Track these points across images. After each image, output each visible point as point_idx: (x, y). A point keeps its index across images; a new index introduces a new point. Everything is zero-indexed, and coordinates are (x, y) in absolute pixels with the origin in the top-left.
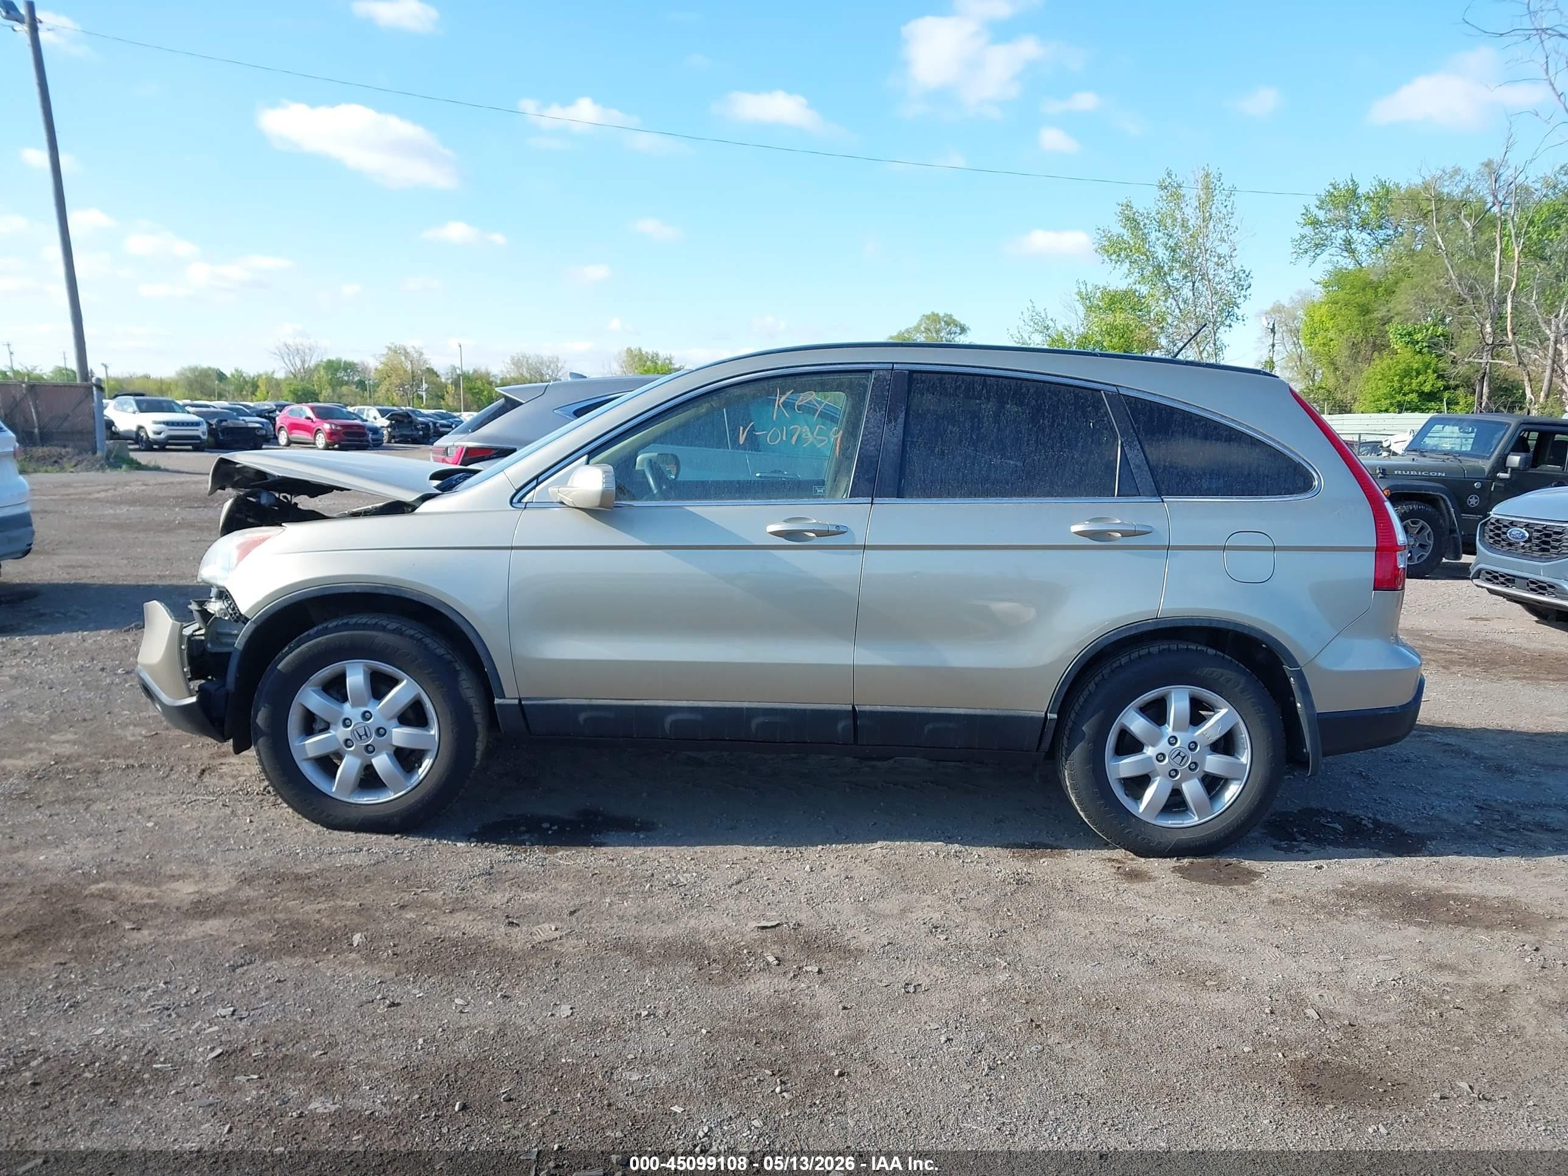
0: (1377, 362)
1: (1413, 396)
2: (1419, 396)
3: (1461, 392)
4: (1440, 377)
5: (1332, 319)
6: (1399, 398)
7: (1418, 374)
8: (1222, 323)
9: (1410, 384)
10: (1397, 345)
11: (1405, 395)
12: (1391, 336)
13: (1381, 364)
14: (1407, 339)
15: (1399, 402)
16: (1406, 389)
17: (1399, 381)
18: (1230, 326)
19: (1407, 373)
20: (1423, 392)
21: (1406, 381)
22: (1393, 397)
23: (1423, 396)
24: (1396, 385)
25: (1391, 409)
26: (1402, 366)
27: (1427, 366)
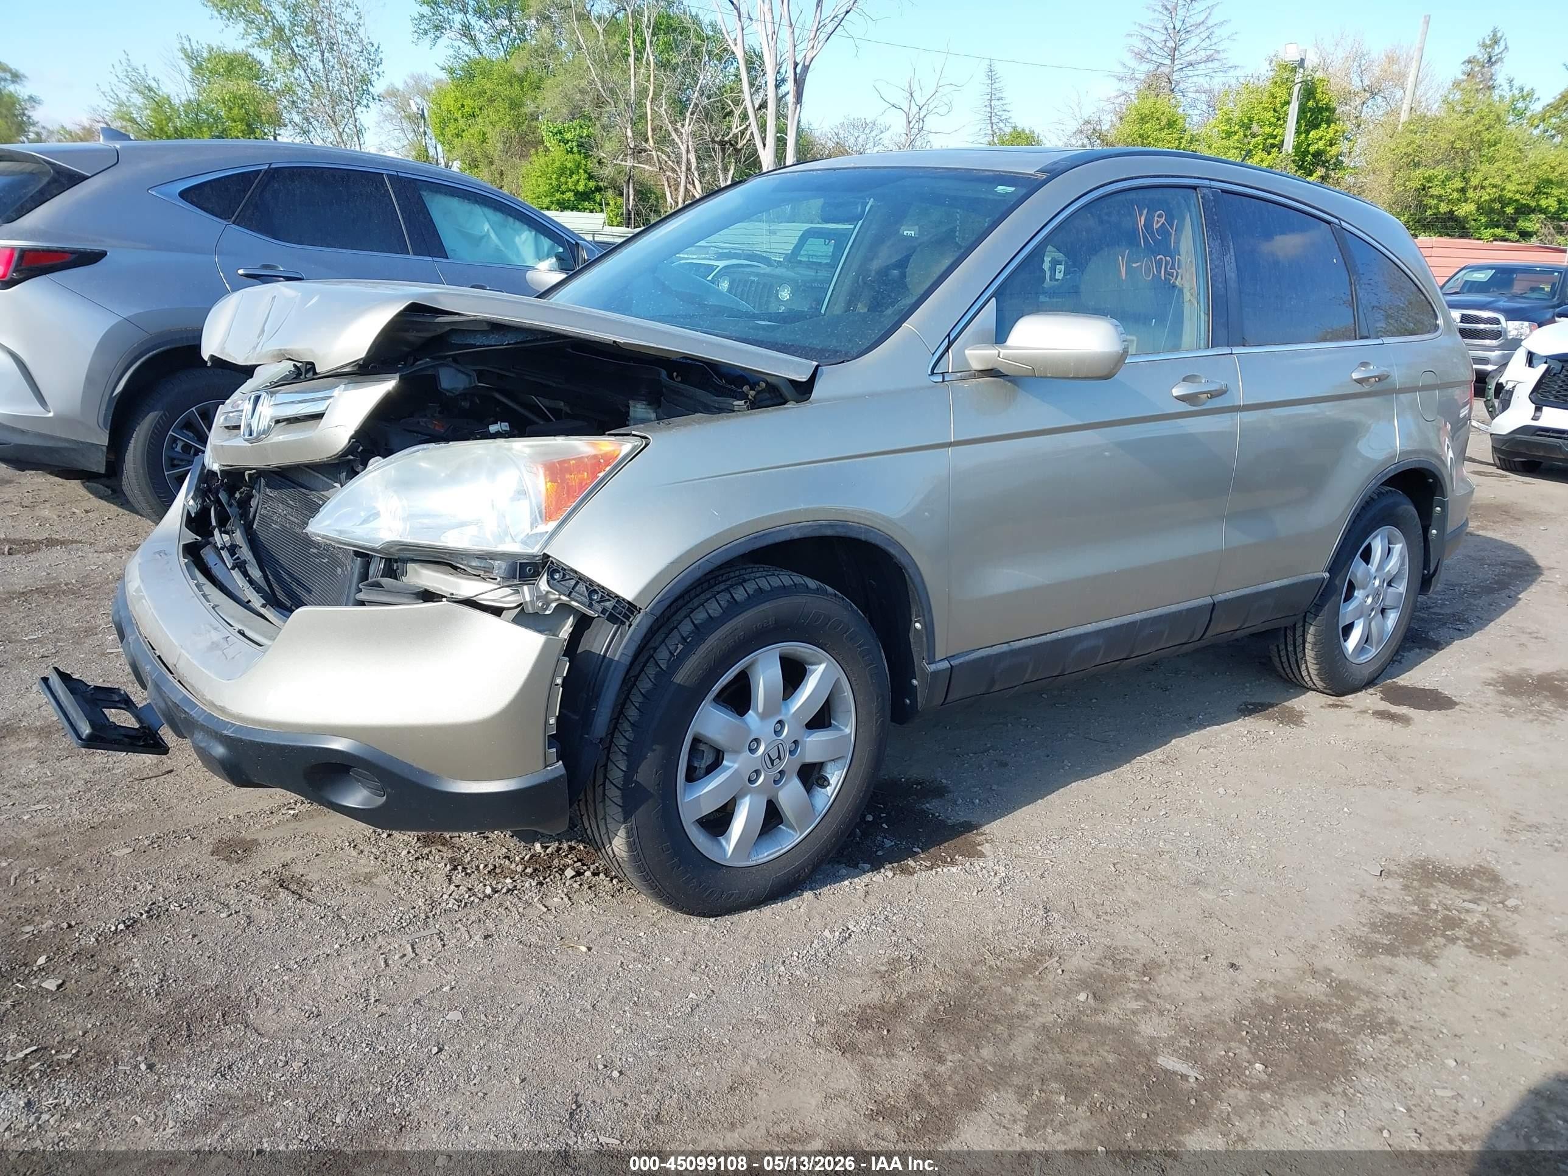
0: (534, 158)
1: (569, 195)
2: (575, 195)
3: (610, 193)
4: (591, 177)
5: (460, 109)
6: (558, 196)
7: (572, 173)
8: (359, 103)
9: (566, 183)
10: (550, 142)
11: (563, 193)
12: (544, 133)
13: (538, 161)
14: (558, 137)
15: (558, 200)
16: (563, 187)
17: (557, 179)
18: (367, 106)
19: (562, 171)
20: (578, 191)
21: (563, 179)
22: (552, 195)
23: (579, 196)
24: (554, 183)
25: (553, 207)
26: (557, 164)
27: (578, 166)
